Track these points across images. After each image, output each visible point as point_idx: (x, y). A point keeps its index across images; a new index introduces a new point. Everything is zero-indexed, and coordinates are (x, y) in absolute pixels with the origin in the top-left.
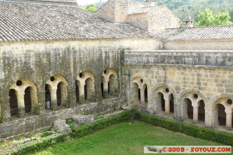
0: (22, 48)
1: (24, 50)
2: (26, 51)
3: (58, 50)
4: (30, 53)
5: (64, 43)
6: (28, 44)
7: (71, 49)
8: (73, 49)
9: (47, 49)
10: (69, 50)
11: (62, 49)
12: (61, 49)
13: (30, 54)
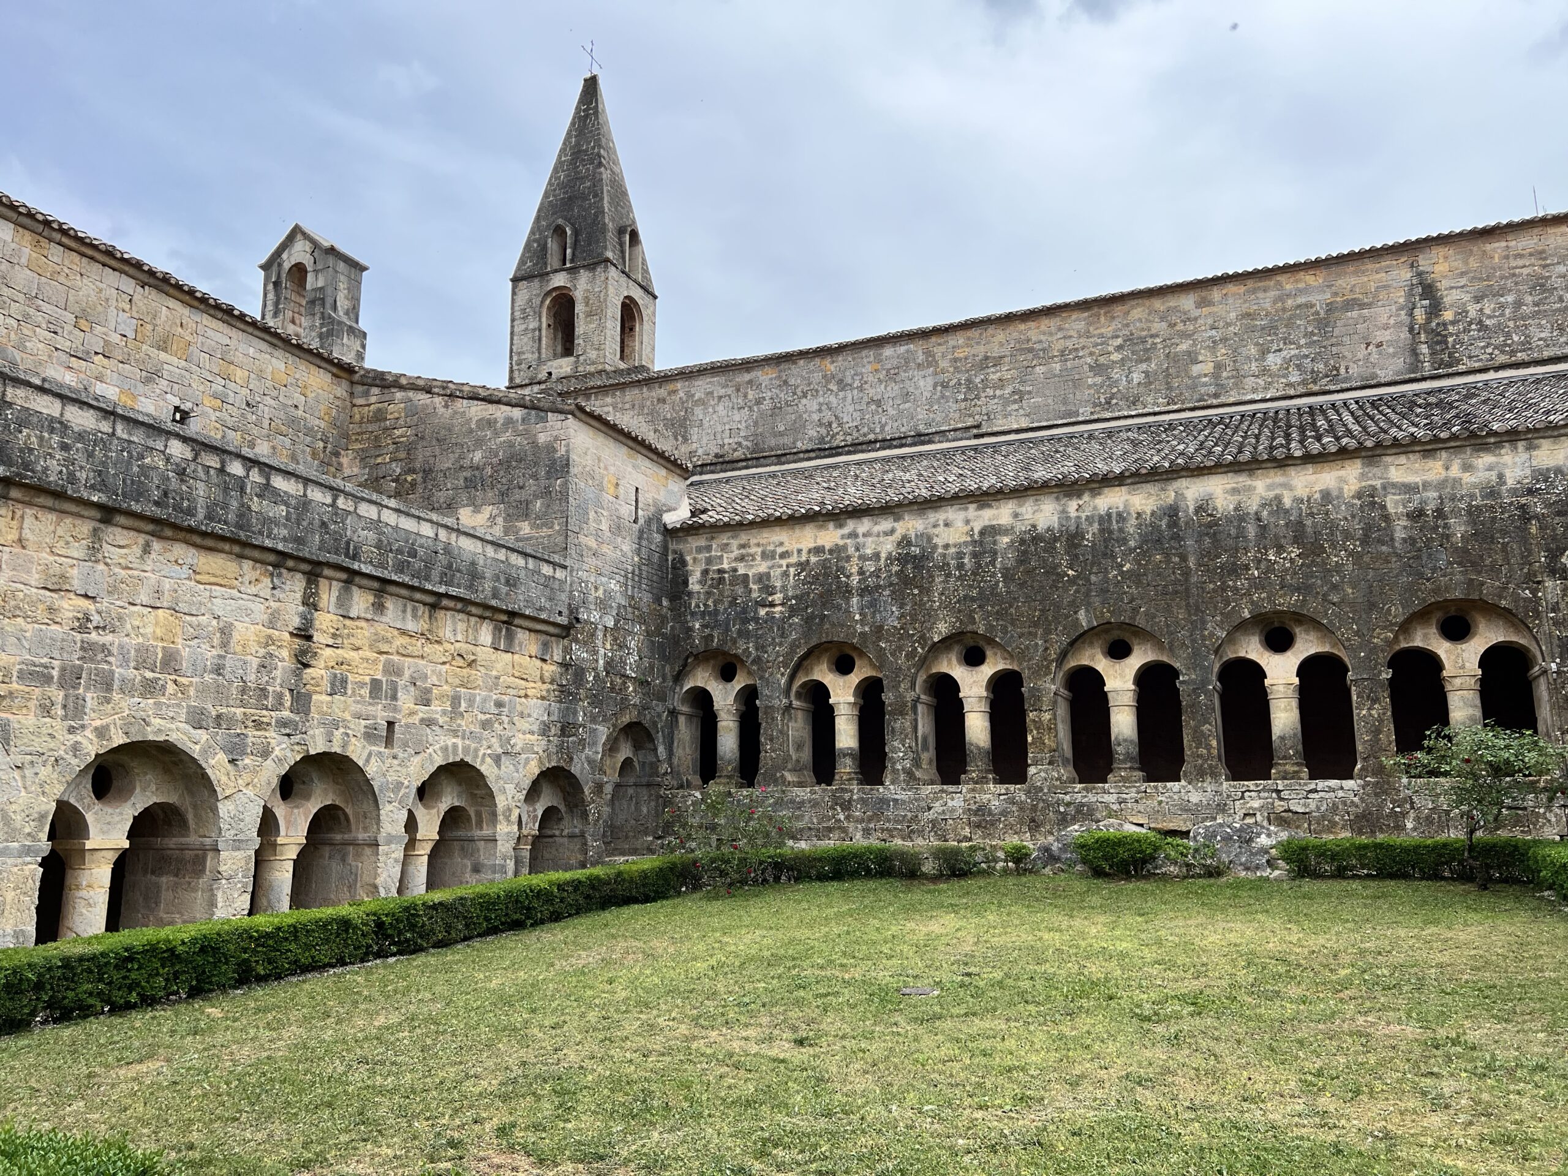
0: (967, 522)
1: (972, 530)
2: (982, 533)
3: (1118, 522)
4: (998, 537)
5: (1151, 488)
6: (990, 506)
7: (1186, 511)
8: (1199, 509)
9: (1068, 518)
10: (1177, 515)
11: (1139, 514)
12: (1135, 516)
13: (995, 543)
